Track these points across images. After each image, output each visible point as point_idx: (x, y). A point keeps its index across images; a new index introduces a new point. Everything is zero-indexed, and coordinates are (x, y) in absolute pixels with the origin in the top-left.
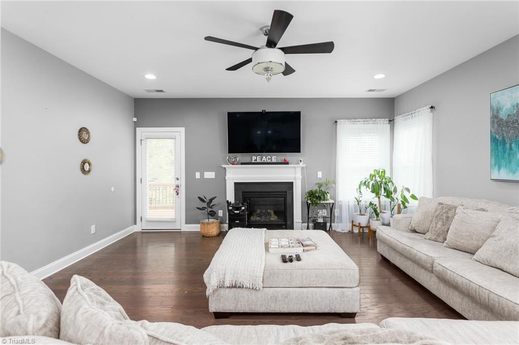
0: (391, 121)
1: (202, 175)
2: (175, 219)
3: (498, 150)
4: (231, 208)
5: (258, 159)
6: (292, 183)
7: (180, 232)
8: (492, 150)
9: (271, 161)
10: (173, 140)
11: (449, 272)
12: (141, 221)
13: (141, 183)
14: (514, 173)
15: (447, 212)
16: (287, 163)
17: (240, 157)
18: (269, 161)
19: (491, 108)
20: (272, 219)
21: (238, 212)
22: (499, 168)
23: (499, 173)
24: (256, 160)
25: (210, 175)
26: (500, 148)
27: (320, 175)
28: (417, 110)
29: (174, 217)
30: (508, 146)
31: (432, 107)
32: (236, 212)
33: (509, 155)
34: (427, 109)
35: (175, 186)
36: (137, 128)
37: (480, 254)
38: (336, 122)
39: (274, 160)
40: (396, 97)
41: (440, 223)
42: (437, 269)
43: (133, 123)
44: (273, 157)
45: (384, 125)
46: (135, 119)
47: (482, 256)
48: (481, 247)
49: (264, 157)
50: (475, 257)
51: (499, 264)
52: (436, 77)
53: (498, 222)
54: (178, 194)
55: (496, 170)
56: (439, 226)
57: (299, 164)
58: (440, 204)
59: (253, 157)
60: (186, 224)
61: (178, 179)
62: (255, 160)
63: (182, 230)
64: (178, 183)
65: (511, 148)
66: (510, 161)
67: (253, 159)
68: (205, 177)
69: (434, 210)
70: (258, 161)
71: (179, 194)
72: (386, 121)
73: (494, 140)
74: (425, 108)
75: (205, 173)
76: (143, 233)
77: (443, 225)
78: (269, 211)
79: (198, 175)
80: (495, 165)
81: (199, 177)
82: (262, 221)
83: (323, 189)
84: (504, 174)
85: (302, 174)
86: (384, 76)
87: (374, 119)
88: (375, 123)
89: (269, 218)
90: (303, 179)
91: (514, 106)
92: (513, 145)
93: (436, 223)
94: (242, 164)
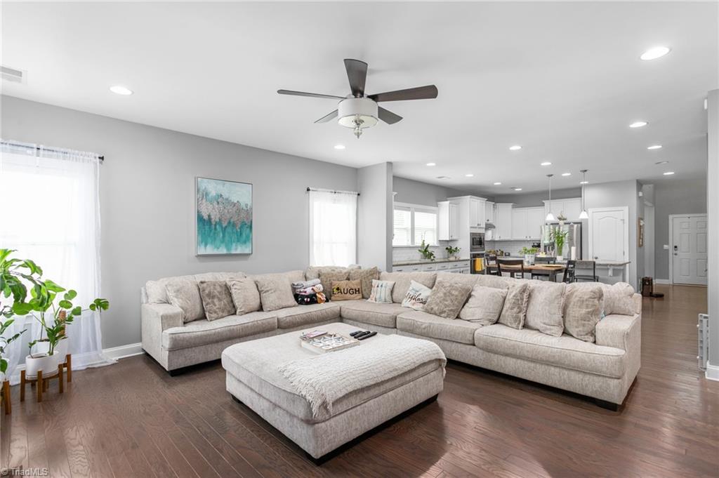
3: (204, 228)
14: (218, 248)
15: (215, 289)
19: (198, 190)
22: (206, 245)
23: (205, 248)
30: (213, 226)
31: (101, 158)
33: (215, 233)
41: (216, 300)
52: (117, 119)
55: (203, 247)
58: (201, 282)
65: (215, 229)
66: (215, 239)
73: (200, 220)
77: (220, 300)
80: (202, 242)
84: (210, 250)
91: (218, 195)
92: (217, 227)
93: (212, 302)
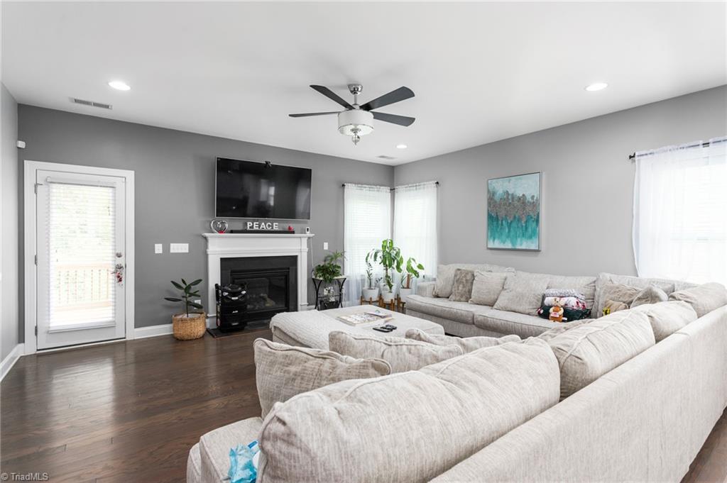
0: (392, 190)
1: (166, 249)
2: (114, 321)
3: (493, 224)
4: (227, 294)
5: (255, 226)
6: (297, 256)
7: (125, 342)
8: (488, 225)
9: (273, 228)
10: (111, 190)
11: (489, 319)
12: (36, 334)
13: (36, 263)
14: (504, 243)
15: (465, 276)
16: (293, 232)
17: (228, 223)
18: (270, 229)
19: (489, 191)
20: (268, 305)
21: (237, 298)
22: (494, 239)
23: (493, 243)
24: (252, 227)
25: (180, 248)
26: (495, 223)
27: (326, 246)
28: (422, 184)
29: (111, 319)
30: (500, 222)
31: (437, 183)
32: (233, 298)
33: (501, 229)
34: (433, 184)
35: (114, 267)
36: (26, 162)
37: (498, 304)
38: (343, 185)
39: (276, 228)
40: (397, 166)
41: (461, 286)
42: (479, 319)
43: (16, 150)
44: (274, 224)
45: (385, 192)
46: (22, 144)
47: (501, 305)
48: (497, 299)
49: (263, 224)
50: (495, 307)
51: (513, 309)
53: (506, 279)
54: (120, 280)
55: (491, 241)
56: (460, 288)
57: (305, 233)
58: (459, 270)
59: (248, 223)
60: (135, 327)
61: (119, 256)
62: (250, 227)
63: (127, 339)
64: (121, 261)
65: (502, 224)
66: (502, 234)
67: (248, 226)
68: (172, 251)
69: (453, 275)
70: (255, 228)
71: (123, 279)
72: (387, 189)
73: (490, 217)
74: (431, 182)
75: (172, 245)
76: (38, 356)
77: (464, 287)
78: (262, 295)
79: (159, 249)
80: (491, 237)
81: (161, 252)
82: (256, 308)
83: (333, 263)
84: (497, 244)
85: (309, 246)
86: (406, 147)
87: (378, 187)
88: (378, 191)
89: (264, 305)
90: (309, 253)
91: (504, 193)
92: (504, 222)
93: (458, 287)
94: (232, 232)
